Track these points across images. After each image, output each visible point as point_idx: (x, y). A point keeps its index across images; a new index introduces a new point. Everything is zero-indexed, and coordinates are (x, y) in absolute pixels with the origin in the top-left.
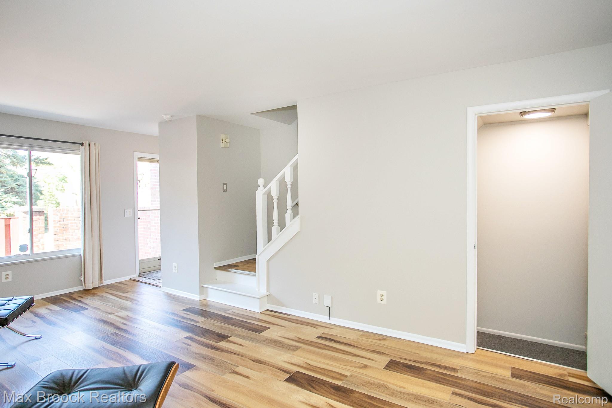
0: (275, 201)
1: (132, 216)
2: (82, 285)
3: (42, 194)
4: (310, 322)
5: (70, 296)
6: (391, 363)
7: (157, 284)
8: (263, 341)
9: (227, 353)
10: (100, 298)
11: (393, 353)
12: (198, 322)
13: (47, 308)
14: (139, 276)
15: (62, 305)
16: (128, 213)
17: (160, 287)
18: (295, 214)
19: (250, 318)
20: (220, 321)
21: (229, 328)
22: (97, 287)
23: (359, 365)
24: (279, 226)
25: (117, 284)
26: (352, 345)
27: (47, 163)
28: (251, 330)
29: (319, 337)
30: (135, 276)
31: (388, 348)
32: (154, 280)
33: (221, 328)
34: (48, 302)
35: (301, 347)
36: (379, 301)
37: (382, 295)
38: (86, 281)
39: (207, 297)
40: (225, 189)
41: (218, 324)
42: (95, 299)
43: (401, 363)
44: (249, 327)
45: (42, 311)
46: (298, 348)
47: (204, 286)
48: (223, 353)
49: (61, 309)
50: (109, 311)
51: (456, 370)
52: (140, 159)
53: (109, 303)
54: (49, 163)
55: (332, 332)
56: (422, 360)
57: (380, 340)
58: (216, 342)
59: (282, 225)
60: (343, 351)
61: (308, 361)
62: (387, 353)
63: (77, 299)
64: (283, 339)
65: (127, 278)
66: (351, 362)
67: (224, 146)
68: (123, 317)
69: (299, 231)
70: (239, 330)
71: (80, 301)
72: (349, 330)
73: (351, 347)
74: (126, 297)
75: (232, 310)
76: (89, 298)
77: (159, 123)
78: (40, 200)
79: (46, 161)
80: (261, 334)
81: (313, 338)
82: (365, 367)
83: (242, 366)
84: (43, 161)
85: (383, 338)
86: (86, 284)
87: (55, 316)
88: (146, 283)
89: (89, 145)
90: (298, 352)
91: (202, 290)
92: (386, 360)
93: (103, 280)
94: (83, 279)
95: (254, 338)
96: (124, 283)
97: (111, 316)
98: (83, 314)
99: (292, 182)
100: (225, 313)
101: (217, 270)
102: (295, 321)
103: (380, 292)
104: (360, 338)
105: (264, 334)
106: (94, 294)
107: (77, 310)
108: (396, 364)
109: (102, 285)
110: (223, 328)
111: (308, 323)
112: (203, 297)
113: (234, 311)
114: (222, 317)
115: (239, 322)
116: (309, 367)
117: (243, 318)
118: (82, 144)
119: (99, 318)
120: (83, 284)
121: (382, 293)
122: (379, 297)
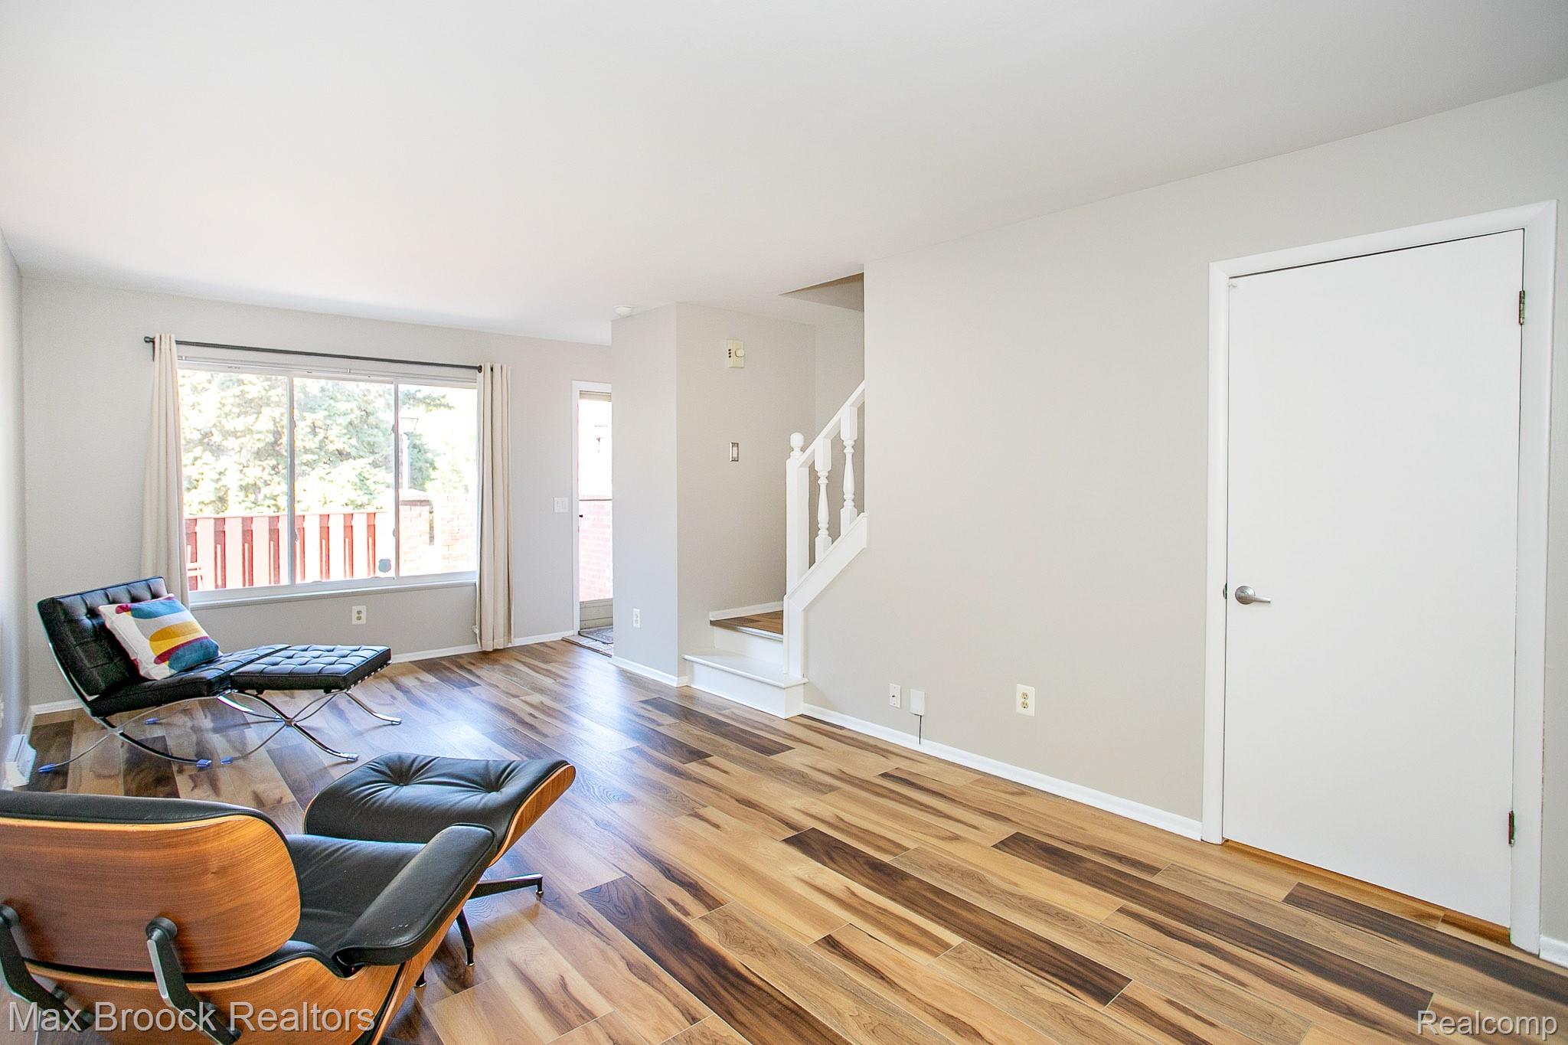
0: (823, 482)
1: (567, 510)
2: (477, 643)
3: (434, 468)
4: (880, 745)
5: (456, 661)
6: (1015, 838)
7: (607, 652)
8: (771, 769)
9: (696, 782)
10: (504, 669)
11: (1029, 822)
12: (659, 725)
13: (416, 678)
14: (579, 634)
15: (440, 675)
16: (560, 505)
17: (610, 656)
18: (860, 507)
19: (761, 726)
20: (702, 727)
21: (716, 741)
22: (502, 648)
23: (943, 833)
24: (829, 535)
25: (538, 647)
26: (945, 797)
27: (444, 406)
28: (754, 748)
29: (885, 775)
30: (571, 633)
31: (1022, 812)
32: (604, 643)
33: (699, 738)
34: (420, 668)
35: (840, 788)
36: (1020, 709)
37: (1025, 696)
38: (483, 635)
39: (692, 681)
40: (735, 455)
41: (695, 732)
42: (495, 669)
43: (1035, 841)
44: (754, 742)
45: (409, 682)
46: (832, 789)
47: (687, 657)
48: (688, 781)
49: (437, 681)
50: (513, 692)
51: (1153, 870)
52: (583, 394)
53: (515, 679)
54: (447, 406)
55: (915, 768)
56: (1086, 843)
57: (1012, 794)
58: (681, 762)
59: (834, 533)
60: (921, 804)
61: (842, 815)
62: (1014, 820)
63: (466, 666)
64: (812, 770)
65: (557, 636)
66: (929, 826)
67: (732, 366)
68: (535, 704)
69: (865, 546)
70: (732, 747)
71: (470, 672)
72: (954, 769)
73: (943, 800)
74: (547, 670)
75: (733, 710)
76: (487, 666)
77: (612, 321)
78: (431, 480)
79: (443, 401)
80: (772, 757)
81: (871, 776)
82: (956, 838)
83: (713, 806)
84: (438, 402)
85: (1022, 790)
86: (483, 641)
87: (426, 692)
88: (589, 648)
89: (492, 370)
90: (830, 797)
91: (684, 666)
92: (1006, 831)
93: (512, 637)
94: (477, 631)
95: (756, 763)
96: (550, 644)
97: (514, 701)
98: (470, 692)
99: (855, 441)
100: (718, 713)
101: (715, 628)
102: (848, 741)
103: (1021, 688)
104: (971, 785)
105: (777, 758)
106: (495, 661)
107: (463, 685)
108: (1024, 842)
109: (510, 645)
110: (704, 739)
111: (876, 747)
112: (684, 681)
113: (736, 711)
114: (709, 720)
115: (738, 733)
116: (840, 825)
117: (748, 725)
118: (480, 369)
119: (493, 702)
120: (478, 640)
121: (1025, 692)
122: (1020, 700)
